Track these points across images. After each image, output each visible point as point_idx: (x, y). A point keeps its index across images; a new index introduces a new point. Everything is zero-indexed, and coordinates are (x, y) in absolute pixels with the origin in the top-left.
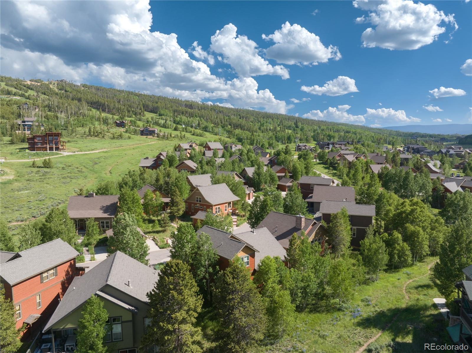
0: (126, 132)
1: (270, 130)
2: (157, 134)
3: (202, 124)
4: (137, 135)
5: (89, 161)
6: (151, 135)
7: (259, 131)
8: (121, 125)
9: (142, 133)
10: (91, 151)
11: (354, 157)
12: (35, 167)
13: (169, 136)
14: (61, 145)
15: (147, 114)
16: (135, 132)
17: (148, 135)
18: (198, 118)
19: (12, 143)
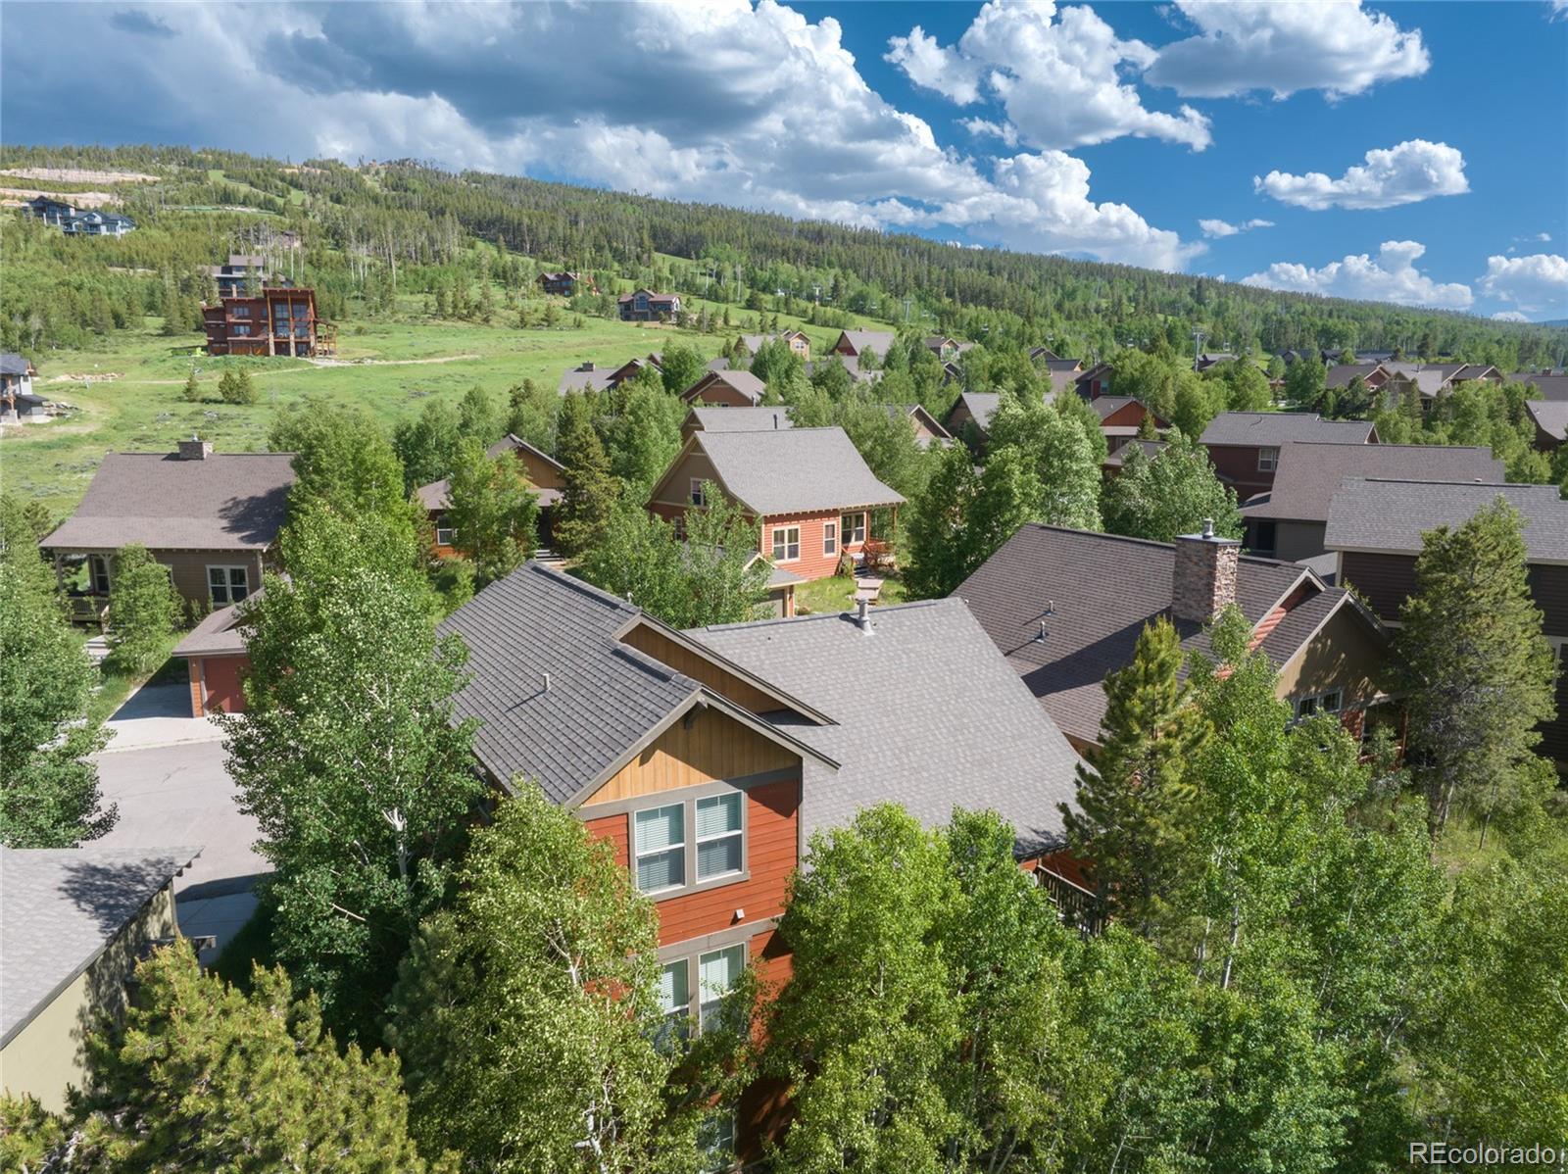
0: (573, 308)
1: (1097, 312)
2: (679, 315)
3: (847, 286)
4: (609, 317)
5: (397, 388)
6: (656, 317)
7: (1055, 316)
8: (560, 286)
9: (628, 312)
10: (422, 358)
11: (1444, 378)
12: (193, 401)
13: (720, 322)
14: (318, 338)
15: (665, 260)
16: (602, 309)
17: (645, 318)
18: (837, 270)
19: (169, 332)
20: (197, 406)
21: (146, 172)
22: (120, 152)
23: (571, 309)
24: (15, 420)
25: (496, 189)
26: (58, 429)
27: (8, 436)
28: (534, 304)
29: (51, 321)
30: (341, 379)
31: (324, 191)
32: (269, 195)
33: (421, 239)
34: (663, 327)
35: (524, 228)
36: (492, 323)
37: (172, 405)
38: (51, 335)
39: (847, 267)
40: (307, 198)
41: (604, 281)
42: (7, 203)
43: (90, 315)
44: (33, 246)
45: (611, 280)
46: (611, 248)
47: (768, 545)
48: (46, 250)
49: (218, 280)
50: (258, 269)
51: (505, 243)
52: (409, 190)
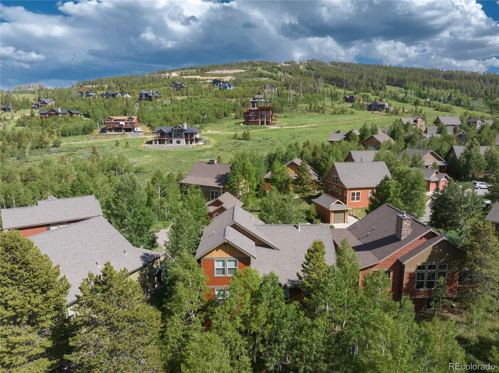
2: (387, 109)
3: (455, 96)
4: (363, 110)
6: (378, 110)
8: (350, 100)
9: (370, 108)
10: (299, 125)
12: (236, 139)
13: (401, 111)
14: (272, 120)
15: (389, 88)
16: (361, 107)
17: (375, 110)
18: (453, 90)
19: (236, 118)
20: (236, 140)
21: (242, 69)
22: (237, 64)
23: (352, 107)
24: (194, 144)
25: (339, 67)
26: (203, 147)
27: (192, 148)
28: (340, 106)
29: (209, 116)
30: (275, 133)
31: (287, 72)
32: (272, 74)
33: (312, 86)
34: (381, 113)
35: (344, 80)
36: (325, 113)
37: (230, 140)
38: (209, 120)
39: (458, 88)
40: (282, 74)
41: (366, 97)
42: (208, 81)
43: (219, 114)
44: (211, 94)
45: (368, 97)
46: (372, 85)
47: (349, 196)
48: (214, 95)
49: (252, 102)
50: (261, 99)
51: (337, 85)
52: (312, 69)
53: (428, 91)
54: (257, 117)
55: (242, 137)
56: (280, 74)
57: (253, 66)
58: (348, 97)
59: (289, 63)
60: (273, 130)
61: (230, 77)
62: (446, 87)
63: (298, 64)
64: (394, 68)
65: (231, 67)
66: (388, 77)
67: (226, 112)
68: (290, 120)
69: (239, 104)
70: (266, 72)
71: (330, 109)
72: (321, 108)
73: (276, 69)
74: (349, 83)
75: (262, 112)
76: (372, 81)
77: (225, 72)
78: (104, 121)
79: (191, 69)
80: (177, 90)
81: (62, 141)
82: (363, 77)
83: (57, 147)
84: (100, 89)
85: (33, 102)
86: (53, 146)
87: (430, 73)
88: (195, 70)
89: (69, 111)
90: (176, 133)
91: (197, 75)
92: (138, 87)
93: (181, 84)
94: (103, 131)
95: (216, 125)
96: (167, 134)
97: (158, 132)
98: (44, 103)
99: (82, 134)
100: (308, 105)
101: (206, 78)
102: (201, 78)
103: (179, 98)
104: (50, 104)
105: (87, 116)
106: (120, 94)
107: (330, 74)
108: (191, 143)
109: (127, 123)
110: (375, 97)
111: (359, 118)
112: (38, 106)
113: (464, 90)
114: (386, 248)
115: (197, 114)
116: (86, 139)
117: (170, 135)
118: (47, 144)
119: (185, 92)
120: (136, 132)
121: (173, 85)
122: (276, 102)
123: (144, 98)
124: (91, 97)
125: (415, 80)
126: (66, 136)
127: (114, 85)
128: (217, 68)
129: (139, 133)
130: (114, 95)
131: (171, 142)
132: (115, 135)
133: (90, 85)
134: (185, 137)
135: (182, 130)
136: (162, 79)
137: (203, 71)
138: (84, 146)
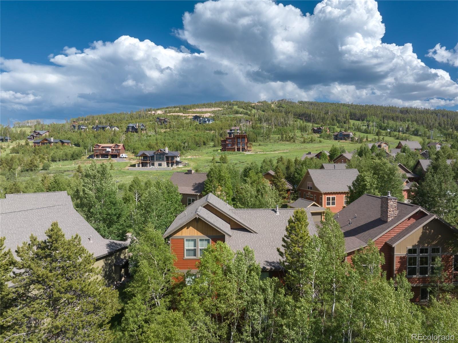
2: (352, 138)
4: (330, 139)
6: (345, 139)
8: (318, 131)
9: (336, 138)
10: (273, 152)
12: (213, 162)
13: (365, 140)
14: (247, 147)
15: (352, 122)
16: (329, 137)
17: (341, 139)
18: (410, 122)
19: (214, 146)
21: (220, 108)
22: (215, 103)
23: (320, 137)
24: (175, 166)
25: (306, 105)
26: (183, 169)
27: (172, 170)
28: (309, 136)
29: (190, 144)
30: (250, 157)
31: (260, 109)
32: (247, 111)
33: (282, 120)
34: (346, 142)
35: (311, 115)
36: (296, 142)
37: (208, 163)
38: (189, 147)
39: (414, 121)
40: (256, 111)
41: (332, 129)
42: (189, 117)
43: (198, 142)
44: (191, 127)
45: (334, 128)
46: (337, 119)
47: (325, 201)
48: (194, 128)
49: (229, 133)
50: (238, 130)
51: (306, 120)
52: (282, 107)
53: (388, 124)
54: (233, 145)
55: (219, 161)
56: (254, 111)
57: (230, 105)
58: (316, 129)
59: (262, 103)
60: (248, 155)
61: (210, 114)
62: (403, 120)
63: (270, 103)
64: (356, 106)
65: (210, 105)
66: (351, 113)
67: (205, 141)
68: (264, 148)
69: (217, 134)
70: (241, 110)
71: (300, 139)
72: (292, 138)
73: (250, 108)
74: (316, 118)
75: (238, 139)
76: (336, 116)
77: (204, 110)
78: (92, 149)
79: (174, 107)
80: (161, 124)
81: (51, 165)
82: (328, 113)
83: (46, 170)
84: (91, 123)
85: (30, 134)
86: (42, 169)
87: (388, 109)
88: (178, 109)
89: (61, 141)
90: (158, 156)
91: (180, 113)
92: (126, 122)
93: (165, 119)
94: (91, 156)
95: (196, 152)
96: (149, 157)
97: (141, 156)
98: (39, 134)
99: (71, 160)
100: (280, 136)
101: (188, 115)
102: (183, 115)
103: (163, 131)
104: (44, 135)
105: (77, 145)
106: (109, 127)
107: (298, 111)
108: (172, 166)
109: (113, 150)
110: (340, 129)
111: (327, 145)
112: (34, 137)
113: (420, 122)
114: (371, 231)
115: (178, 143)
116: (74, 164)
117: (152, 157)
118: (37, 167)
119: (168, 126)
120: (121, 158)
121: (158, 120)
122: (251, 133)
123: (131, 130)
124: (83, 130)
125: (376, 115)
126: (56, 161)
127: (104, 121)
128: (198, 106)
129: (124, 159)
130: (103, 128)
131: (153, 165)
132: (102, 160)
133: (82, 121)
134: (167, 160)
135: (164, 154)
136: (148, 116)
137: (185, 109)
138: (71, 169)
